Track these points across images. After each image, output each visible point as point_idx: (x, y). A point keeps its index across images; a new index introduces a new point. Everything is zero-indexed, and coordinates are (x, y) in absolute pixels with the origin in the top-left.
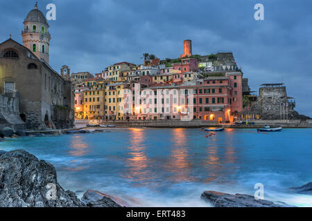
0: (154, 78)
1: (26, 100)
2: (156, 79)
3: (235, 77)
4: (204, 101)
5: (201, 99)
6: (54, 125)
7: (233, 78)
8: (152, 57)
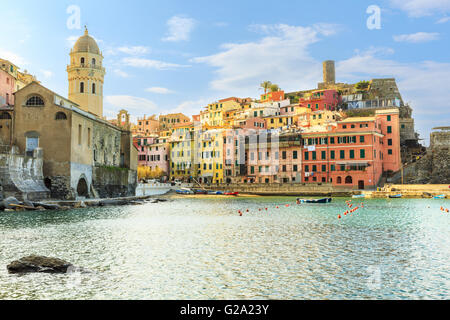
0: (269, 121)
1: (52, 160)
2: (272, 122)
3: (389, 118)
4: (337, 155)
5: (333, 153)
6: (96, 193)
7: (385, 119)
8: (275, 89)
